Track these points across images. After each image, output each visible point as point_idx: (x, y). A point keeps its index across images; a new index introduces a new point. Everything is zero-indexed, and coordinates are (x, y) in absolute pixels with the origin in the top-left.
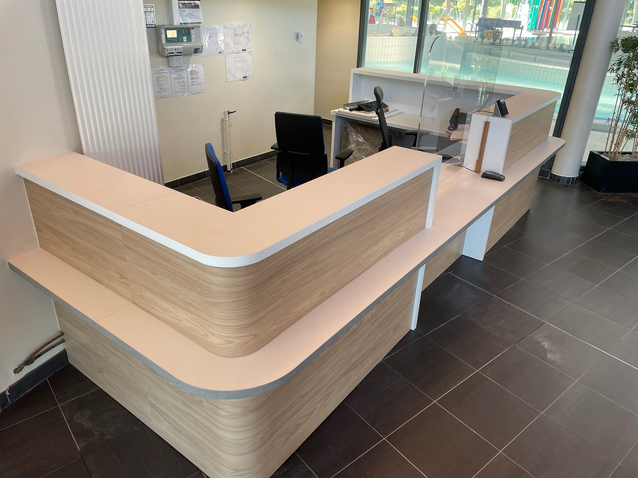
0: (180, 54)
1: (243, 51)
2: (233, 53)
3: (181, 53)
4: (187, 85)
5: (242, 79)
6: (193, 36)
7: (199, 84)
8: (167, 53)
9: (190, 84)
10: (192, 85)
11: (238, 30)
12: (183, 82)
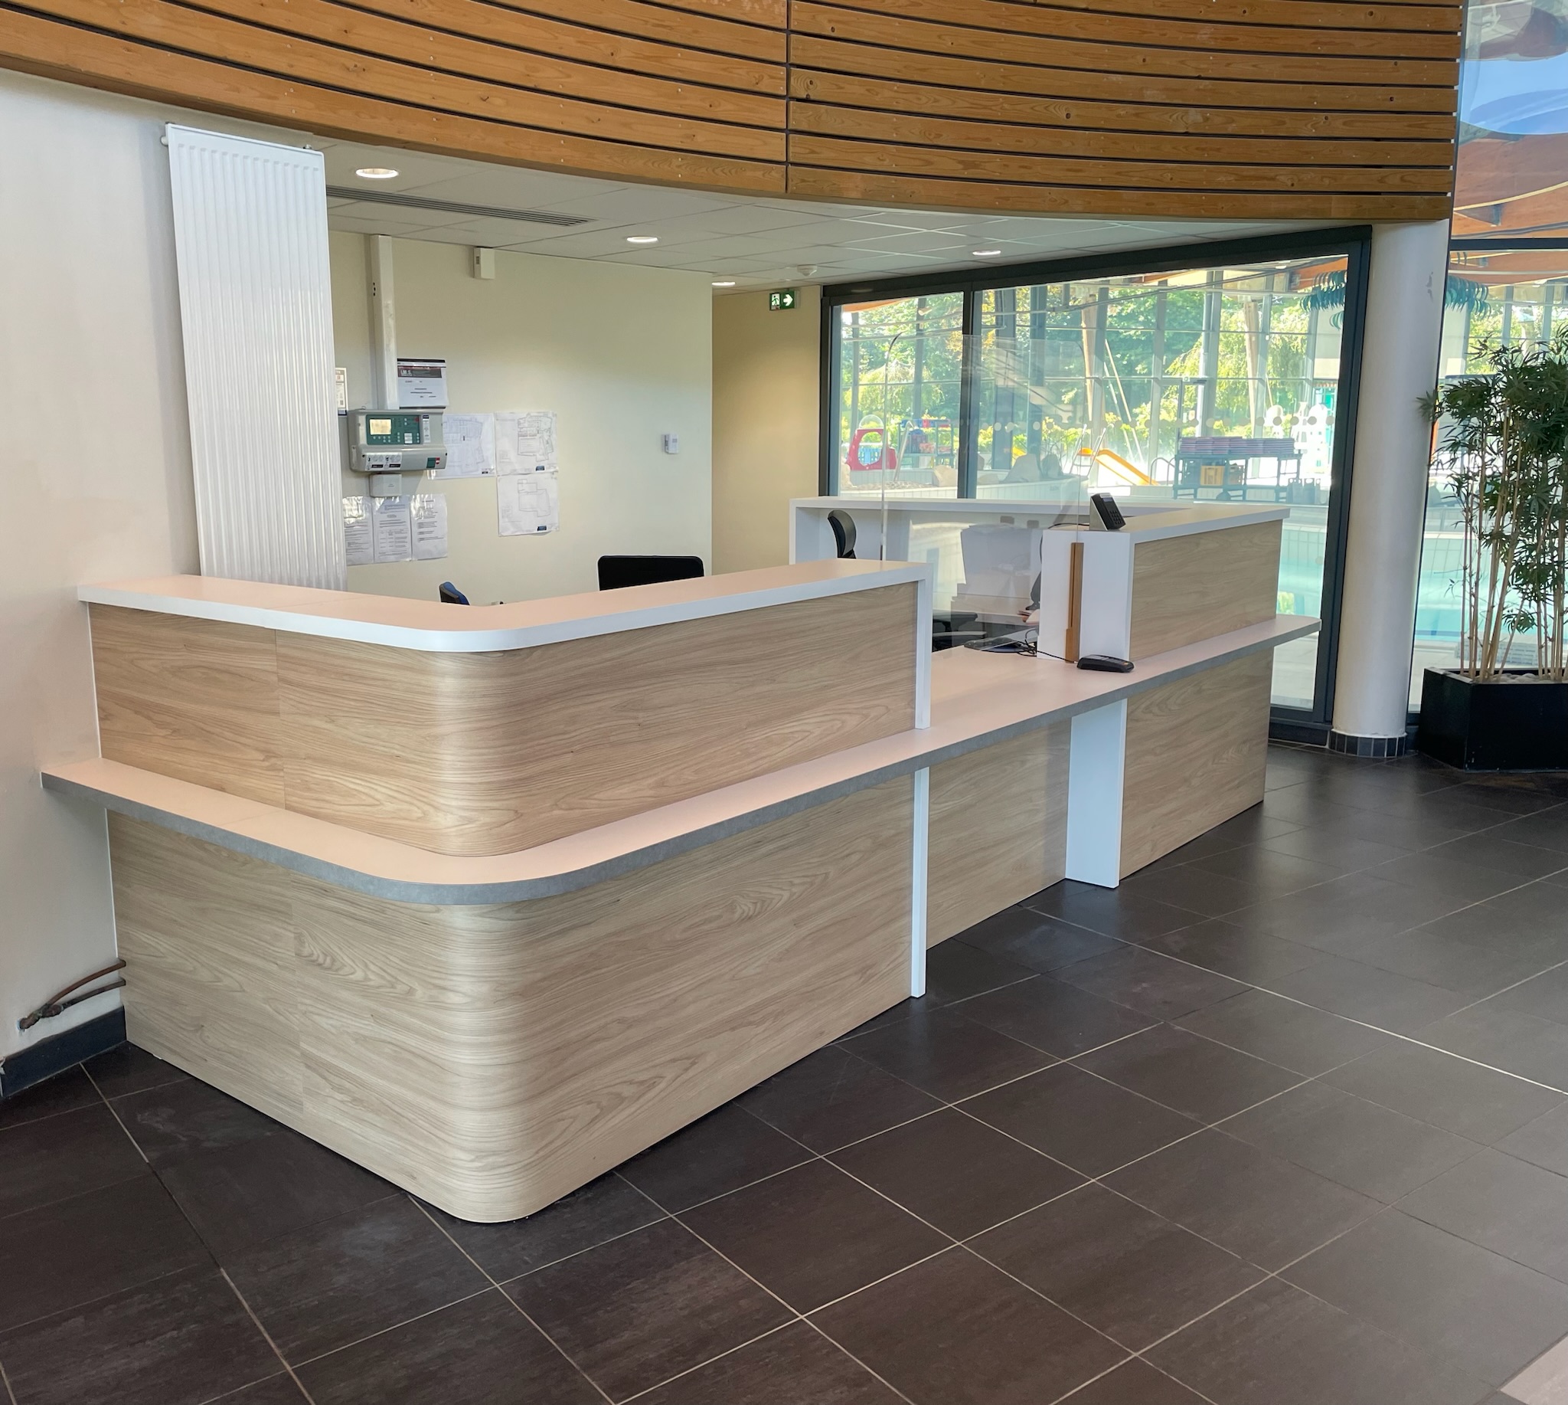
0: (396, 469)
1: (537, 470)
2: (514, 473)
3: (399, 466)
4: (408, 540)
5: (536, 532)
6: (426, 432)
7: (437, 538)
8: (367, 467)
9: (416, 537)
10: (422, 539)
11: (526, 425)
12: (401, 532)
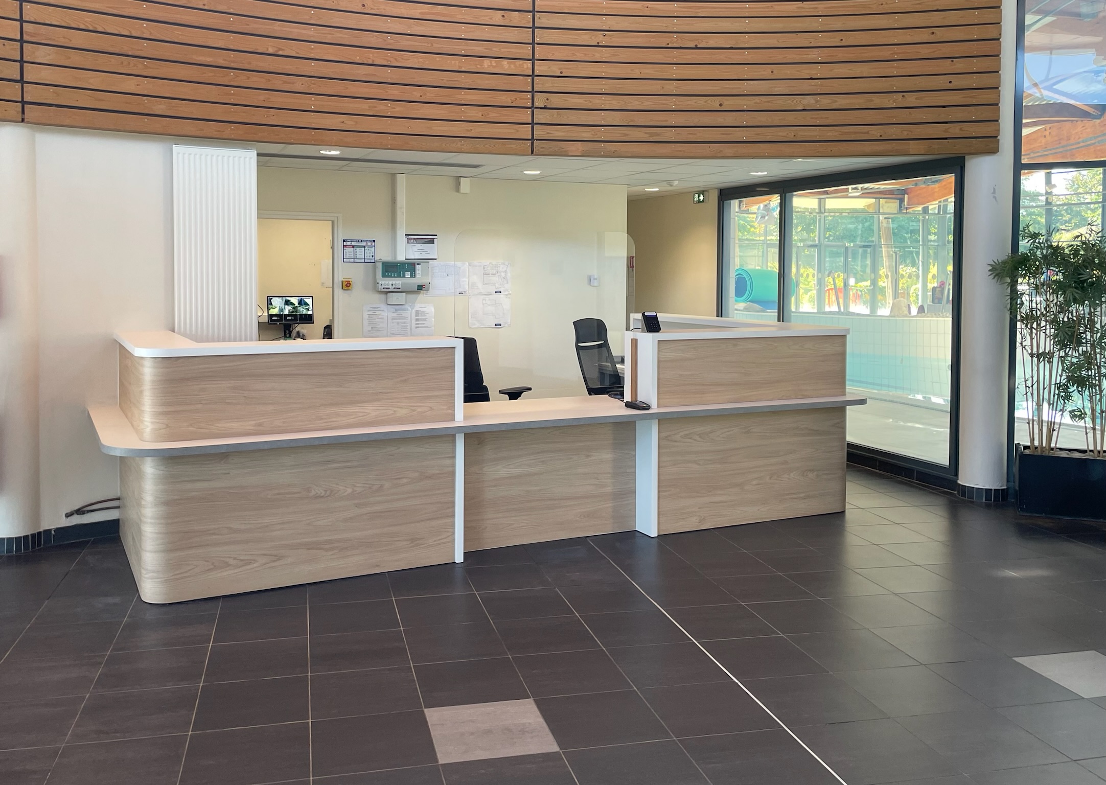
0: (398, 290)
1: (496, 292)
2: (480, 294)
3: (400, 288)
4: (409, 327)
5: (494, 326)
6: (418, 272)
7: (427, 327)
8: (380, 288)
10: (418, 328)
11: (489, 269)
12: (404, 323)
